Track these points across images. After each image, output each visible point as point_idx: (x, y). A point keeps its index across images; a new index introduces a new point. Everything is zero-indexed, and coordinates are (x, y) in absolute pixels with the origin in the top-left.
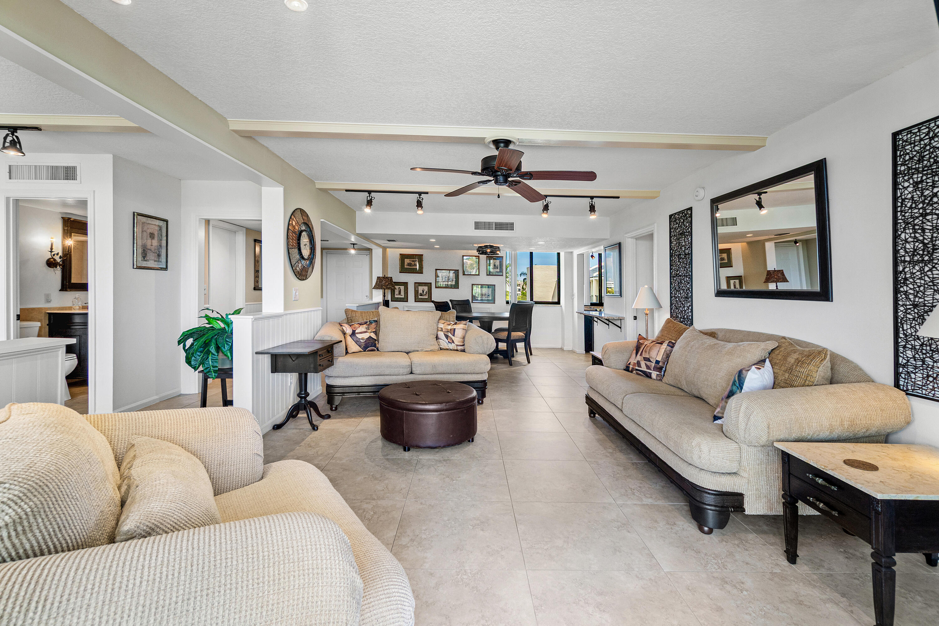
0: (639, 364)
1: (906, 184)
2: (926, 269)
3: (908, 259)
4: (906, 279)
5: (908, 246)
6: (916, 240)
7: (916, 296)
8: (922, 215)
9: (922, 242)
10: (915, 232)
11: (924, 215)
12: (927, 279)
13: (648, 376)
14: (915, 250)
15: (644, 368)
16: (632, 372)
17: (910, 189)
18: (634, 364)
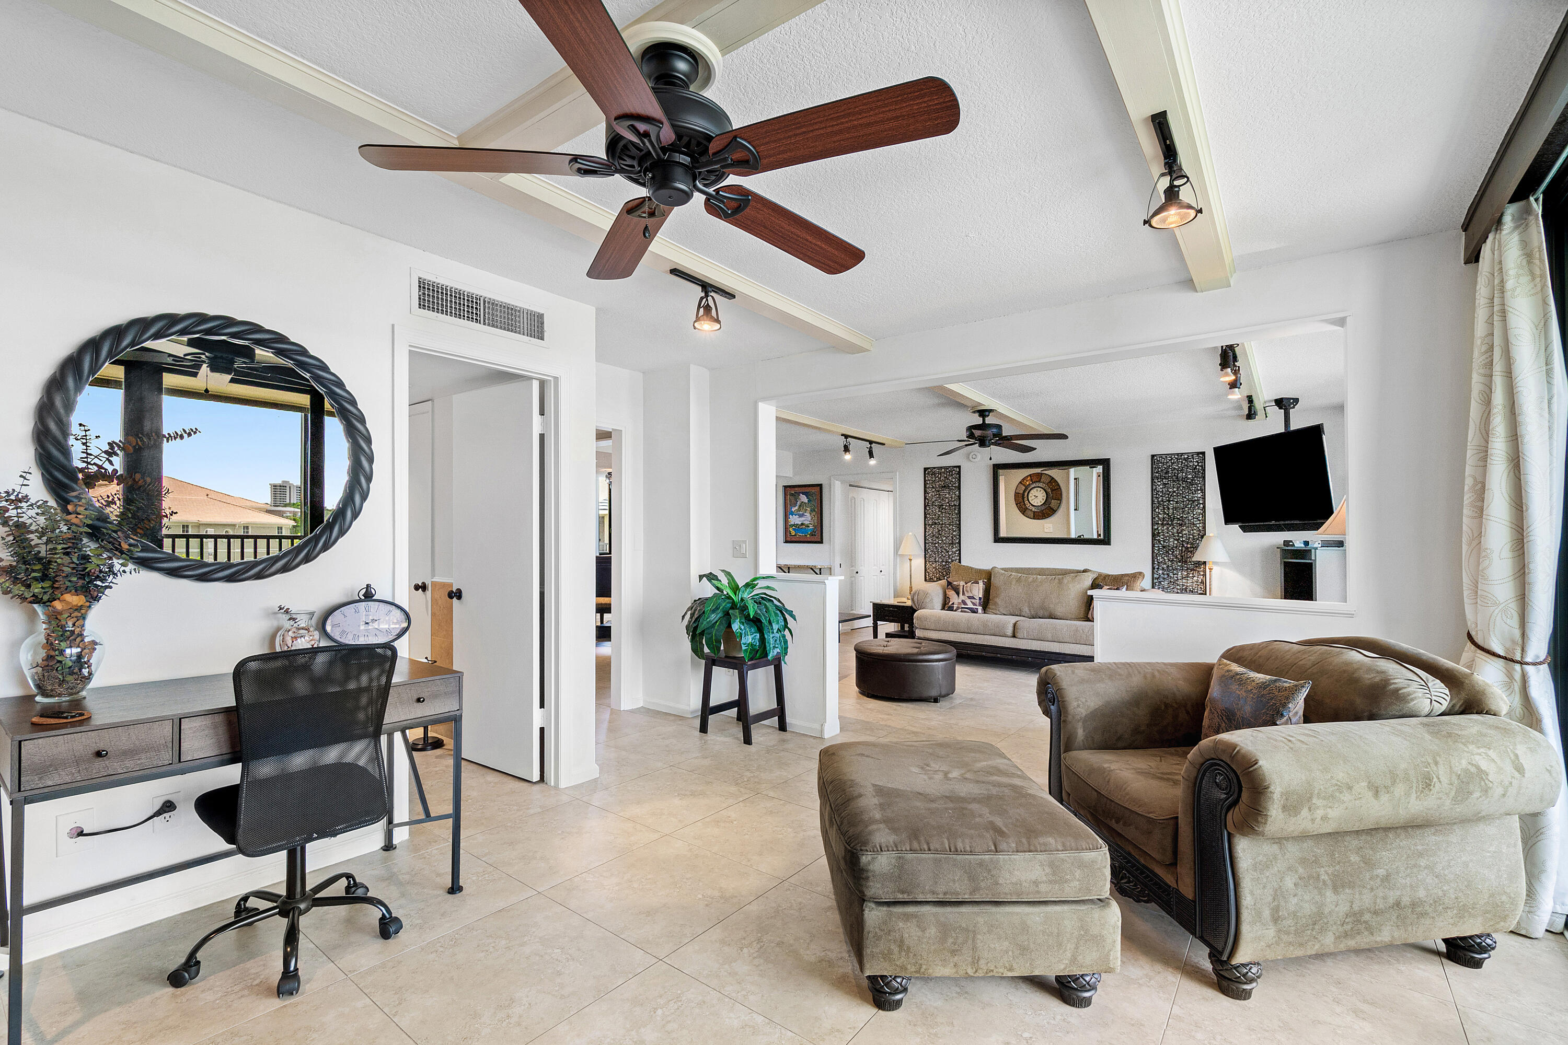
0: (964, 602)
1: (1159, 484)
2: (1170, 528)
3: (1160, 522)
4: (1159, 533)
5: (1160, 516)
6: (1165, 513)
7: (1164, 542)
8: (1167, 501)
9: (1168, 514)
10: (1164, 509)
11: (1169, 501)
12: (1170, 533)
13: (974, 611)
14: (1164, 518)
15: (970, 605)
16: (956, 611)
17: (1161, 487)
18: (959, 603)
